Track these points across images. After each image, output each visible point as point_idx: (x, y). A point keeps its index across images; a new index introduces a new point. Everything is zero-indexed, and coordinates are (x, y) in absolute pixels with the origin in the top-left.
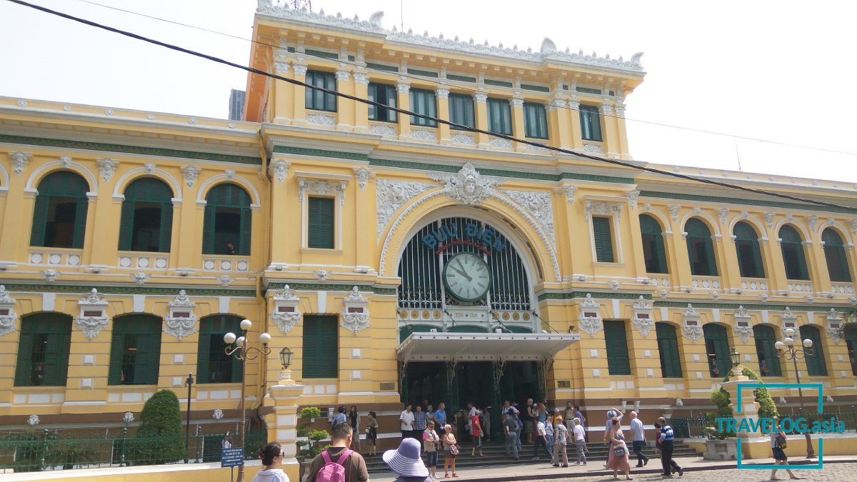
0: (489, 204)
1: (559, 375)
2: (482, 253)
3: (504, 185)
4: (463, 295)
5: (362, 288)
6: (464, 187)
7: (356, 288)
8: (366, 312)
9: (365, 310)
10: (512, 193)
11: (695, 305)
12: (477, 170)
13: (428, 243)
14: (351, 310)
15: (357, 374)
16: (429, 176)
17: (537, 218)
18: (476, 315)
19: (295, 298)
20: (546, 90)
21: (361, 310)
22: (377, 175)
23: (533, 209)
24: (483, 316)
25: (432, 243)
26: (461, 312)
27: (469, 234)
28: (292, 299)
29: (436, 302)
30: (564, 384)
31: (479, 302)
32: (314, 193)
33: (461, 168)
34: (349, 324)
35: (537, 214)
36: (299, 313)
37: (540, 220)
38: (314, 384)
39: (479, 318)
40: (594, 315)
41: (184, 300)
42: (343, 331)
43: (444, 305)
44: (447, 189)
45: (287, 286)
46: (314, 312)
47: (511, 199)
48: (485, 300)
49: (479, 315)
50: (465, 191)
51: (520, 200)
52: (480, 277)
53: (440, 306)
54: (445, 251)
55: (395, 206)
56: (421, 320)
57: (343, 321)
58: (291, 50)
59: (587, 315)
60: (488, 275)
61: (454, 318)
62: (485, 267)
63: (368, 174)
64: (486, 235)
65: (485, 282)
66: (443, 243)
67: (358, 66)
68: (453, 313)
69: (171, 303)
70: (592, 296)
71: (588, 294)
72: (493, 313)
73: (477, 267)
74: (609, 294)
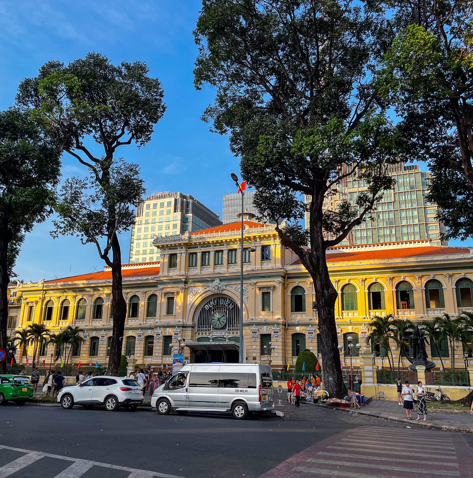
0: (225, 292)
2: (226, 309)
3: (230, 284)
4: (217, 326)
5: (178, 327)
7: (176, 327)
8: (180, 334)
10: (234, 286)
11: (312, 325)
12: (220, 280)
13: (206, 308)
14: (175, 334)
16: (205, 285)
18: (222, 333)
19: (160, 331)
21: (178, 334)
22: (189, 287)
25: (208, 308)
26: (217, 332)
27: (220, 304)
31: (223, 328)
32: (168, 296)
33: (214, 280)
36: (161, 336)
38: (166, 357)
39: (224, 334)
40: (256, 332)
41: (140, 332)
42: (173, 341)
44: (210, 288)
45: (158, 327)
46: (165, 335)
47: (233, 289)
48: (226, 327)
49: (224, 332)
50: (215, 290)
51: (236, 289)
52: (223, 319)
53: (210, 330)
54: (213, 310)
55: (194, 297)
56: (204, 335)
57: (173, 337)
58: (165, 250)
59: (253, 333)
60: (226, 318)
61: (215, 334)
62: (225, 315)
63: (183, 288)
64: (226, 303)
65: (225, 321)
66: (211, 308)
67: (183, 251)
68: (215, 333)
69: (137, 333)
70: (256, 325)
71: (254, 324)
72: (228, 332)
73: (223, 315)
74: (263, 324)
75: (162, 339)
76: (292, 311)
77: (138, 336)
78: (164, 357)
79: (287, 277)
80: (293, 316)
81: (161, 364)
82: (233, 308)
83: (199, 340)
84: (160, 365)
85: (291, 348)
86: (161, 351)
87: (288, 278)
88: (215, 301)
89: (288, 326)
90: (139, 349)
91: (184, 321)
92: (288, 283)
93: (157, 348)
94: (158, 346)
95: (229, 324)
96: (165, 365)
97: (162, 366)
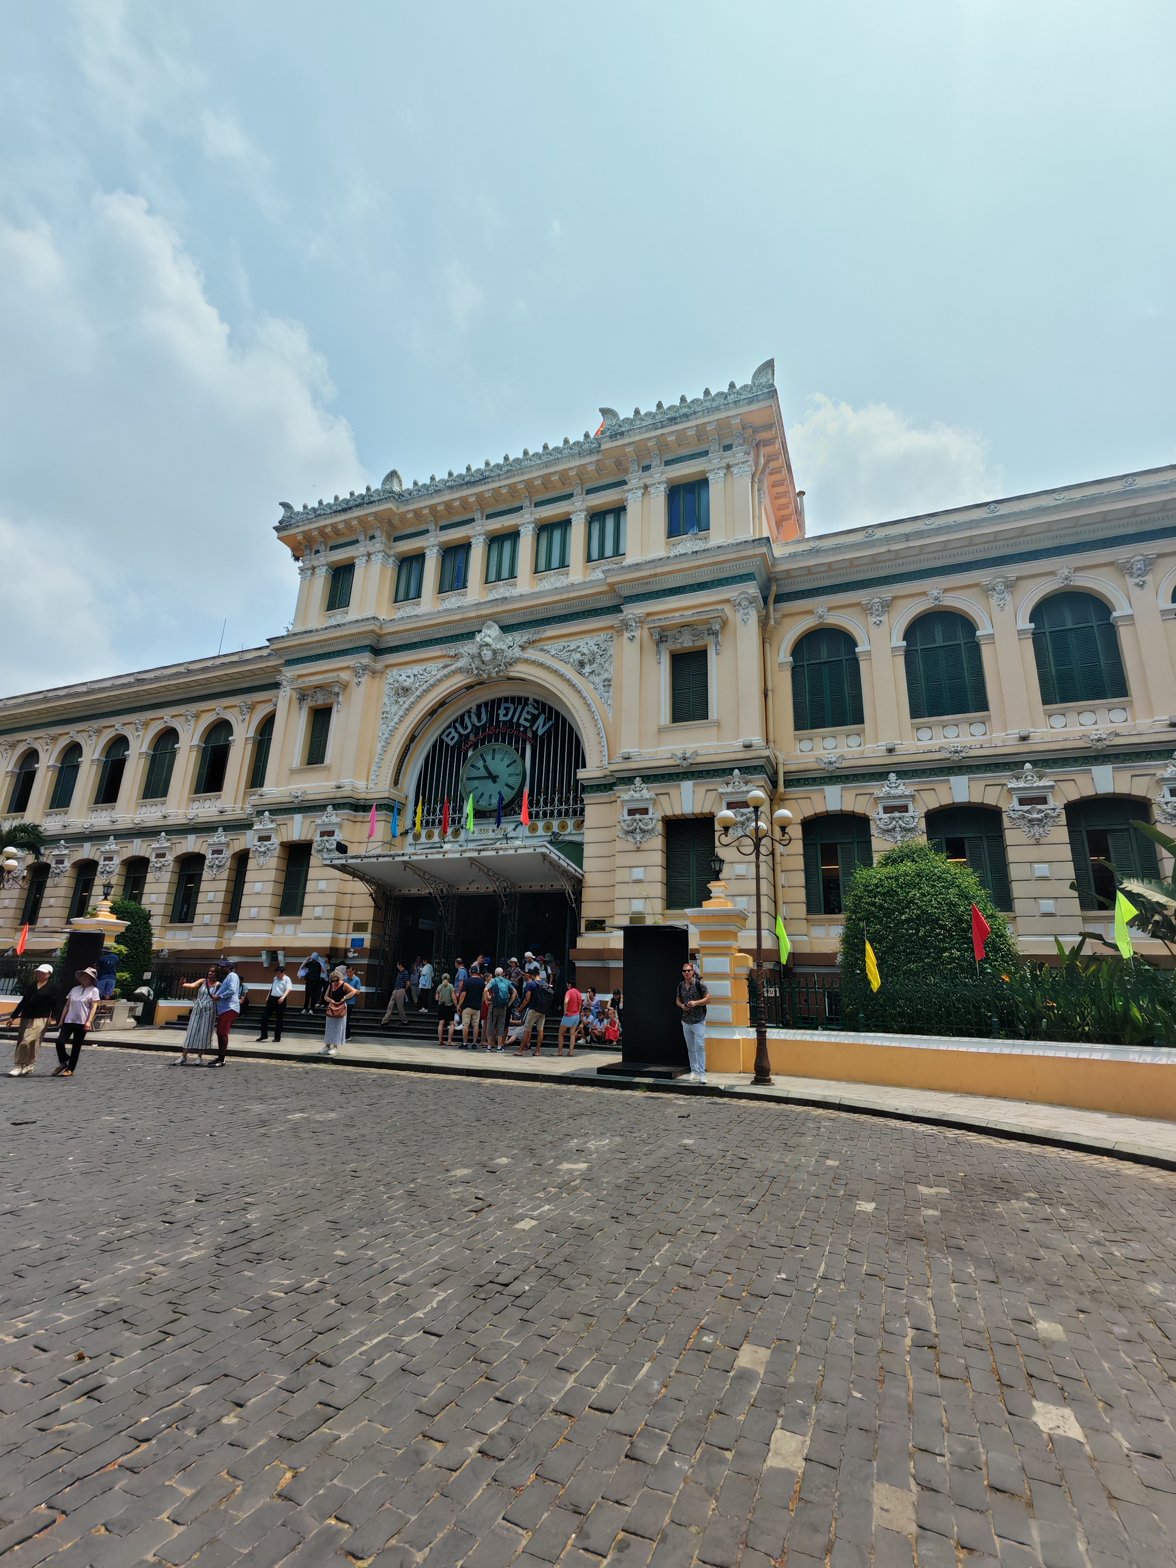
0: (520, 670)
1: (589, 911)
2: (524, 741)
3: (540, 640)
4: (483, 803)
5: (336, 807)
6: (480, 654)
7: (330, 808)
8: (339, 836)
9: (336, 832)
10: (554, 647)
11: (901, 774)
12: (501, 628)
13: (447, 740)
14: (323, 834)
15: (318, 911)
16: (444, 652)
17: (587, 675)
18: (505, 830)
19: (273, 826)
20: (624, 483)
21: (332, 834)
22: (387, 666)
23: (582, 664)
24: (515, 829)
25: (453, 737)
26: (486, 827)
27: (502, 718)
28: (269, 826)
29: (456, 816)
30: (597, 925)
31: (510, 809)
32: (313, 704)
33: (479, 632)
34: (319, 851)
35: (587, 669)
36: (276, 840)
37: (592, 677)
39: (511, 833)
40: (645, 811)
41: (220, 837)
42: (315, 860)
44: (462, 663)
45: (267, 813)
46: (290, 840)
47: (553, 656)
48: (520, 807)
49: (511, 827)
50: (483, 662)
51: (564, 655)
52: (510, 775)
53: (460, 820)
54: (475, 745)
55: (401, 700)
56: (435, 842)
57: (315, 845)
58: (317, 552)
59: (631, 812)
60: (519, 770)
61: (476, 835)
62: (519, 760)
63: (365, 668)
64: (524, 715)
65: (515, 782)
66: (468, 736)
67: (378, 545)
68: (476, 829)
69: (211, 841)
70: (644, 782)
71: (638, 779)
72: (529, 823)
73: (507, 761)
74: (678, 774)
75: (277, 853)
76: (797, 727)
77: (214, 852)
78: (280, 923)
79: (774, 589)
80: (806, 745)
81: (262, 949)
82: (548, 731)
84: (259, 951)
85: (800, 879)
86: (268, 901)
87: (781, 598)
88: (483, 710)
89: (788, 783)
90: (211, 896)
91: (361, 784)
92: (779, 615)
93: (258, 887)
94: (260, 883)
95: (531, 794)
96: (273, 953)
97: (264, 957)
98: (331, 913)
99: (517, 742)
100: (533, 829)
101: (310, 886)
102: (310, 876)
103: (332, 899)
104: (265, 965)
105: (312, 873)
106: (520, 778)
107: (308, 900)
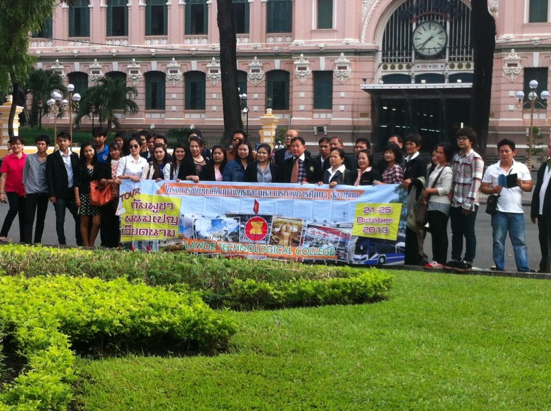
2: (446, 19)
4: (425, 53)
5: (347, 53)
7: (342, 54)
8: (349, 69)
9: (348, 68)
13: (401, 16)
14: (340, 68)
15: (342, 108)
18: (437, 66)
19: (307, 62)
21: (345, 68)
24: (442, 66)
26: (426, 64)
28: (305, 62)
29: (408, 57)
31: (440, 56)
34: (338, 77)
36: (309, 70)
38: (320, 112)
39: (439, 68)
40: (516, 65)
41: (256, 62)
42: (336, 81)
43: (413, 60)
45: (302, 55)
46: (319, 69)
48: (445, 55)
49: (439, 65)
52: (439, 39)
53: (410, 60)
54: (417, 20)
56: (397, 71)
57: (335, 74)
59: (509, 65)
60: (445, 37)
61: (420, 69)
62: (443, 31)
64: (447, 6)
66: (412, 15)
68: (419, 65)
70: (516, 51)
71: (513, 50)
72: (450, 64)
73: (438, 30)
74: (532, 48)
75: (311, 76)
77: (253, 71)
78: (317, 112)
81: (313, 126)
82: (460, 16)
83: (387, 79)
84: (311, 127)
86: (309, 101)
90: (256, 96)
91: (358, 41)
94: (302, 92)
95: (450, 48)
96: (320, 129)
97: (315, 130)
98: (350, 108)
99: (441, 19)
100: (452, 66)
101: (334, 95)
102: (334, 89)
103: (350, 102)
104: (316, 134)
105: (335, 88)
106: (445, 40)
107: (334, 101)
